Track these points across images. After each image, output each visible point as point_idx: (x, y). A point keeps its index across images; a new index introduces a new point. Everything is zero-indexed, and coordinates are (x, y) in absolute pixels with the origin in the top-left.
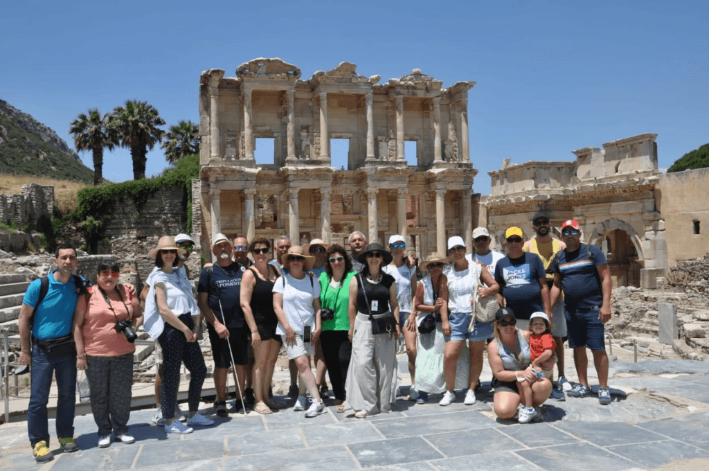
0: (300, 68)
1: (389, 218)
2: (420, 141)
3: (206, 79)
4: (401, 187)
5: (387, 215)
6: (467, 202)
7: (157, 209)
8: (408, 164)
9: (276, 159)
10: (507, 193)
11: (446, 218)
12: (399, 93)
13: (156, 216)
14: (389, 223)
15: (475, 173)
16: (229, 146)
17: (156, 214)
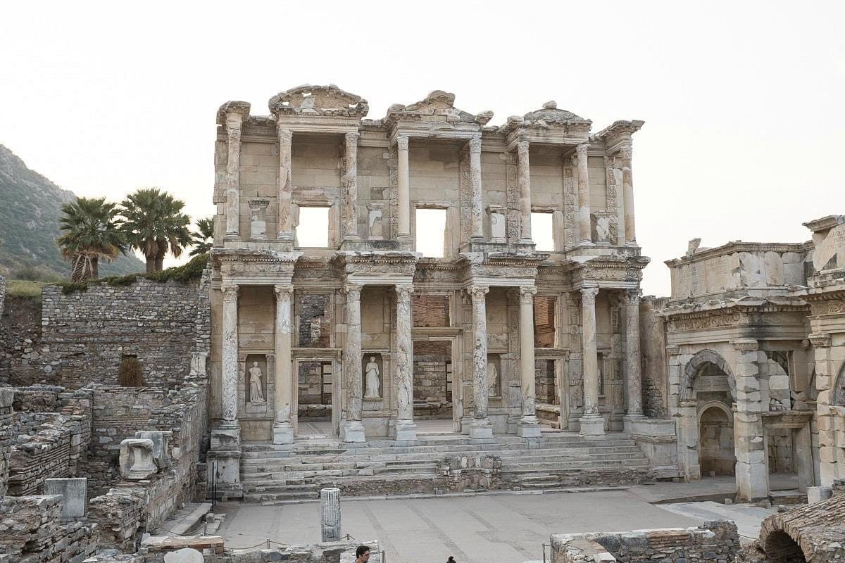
0: (366, 99)
1: (508, 334)
2: (559, 214)
3: (223, 115)
4: (527, 284)
5: (505, 328)
6: (633, 310)
7: (156, 313)
8: (537, 249)
9: (332, 239)
10: (695, 296)
11: (599, 334)
12: (522, 138)
13: (152, 324)
14: (507, 341)
15: (645, 262)
16: (255, 217)
17: (153, 321)
